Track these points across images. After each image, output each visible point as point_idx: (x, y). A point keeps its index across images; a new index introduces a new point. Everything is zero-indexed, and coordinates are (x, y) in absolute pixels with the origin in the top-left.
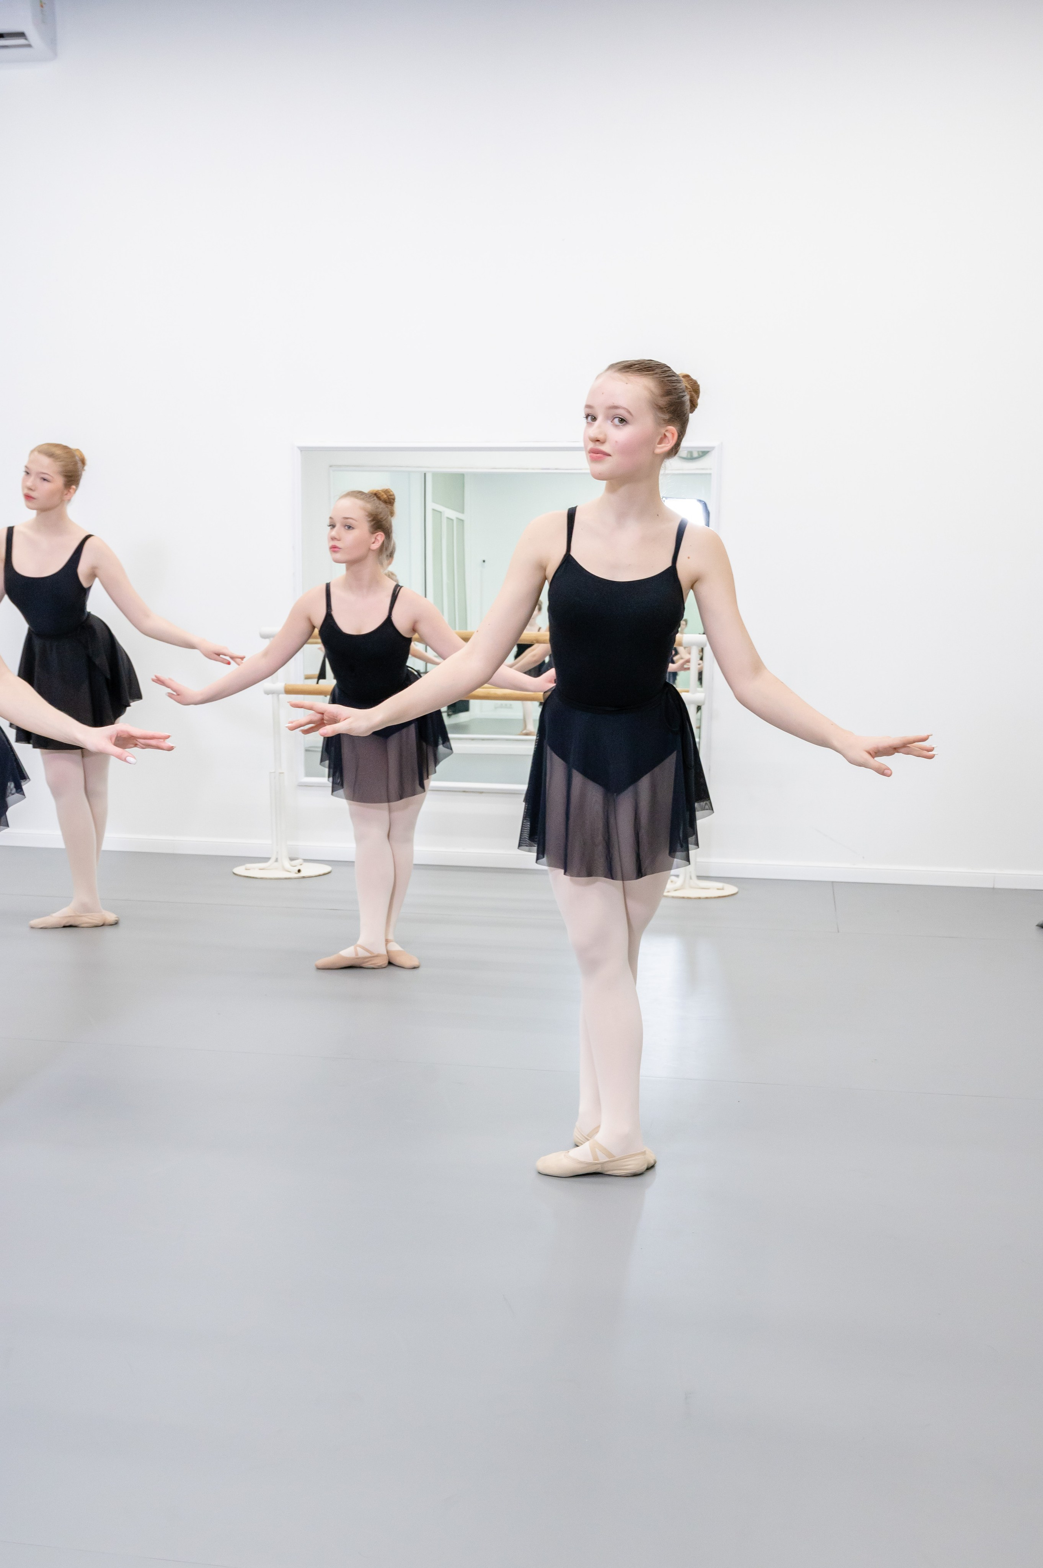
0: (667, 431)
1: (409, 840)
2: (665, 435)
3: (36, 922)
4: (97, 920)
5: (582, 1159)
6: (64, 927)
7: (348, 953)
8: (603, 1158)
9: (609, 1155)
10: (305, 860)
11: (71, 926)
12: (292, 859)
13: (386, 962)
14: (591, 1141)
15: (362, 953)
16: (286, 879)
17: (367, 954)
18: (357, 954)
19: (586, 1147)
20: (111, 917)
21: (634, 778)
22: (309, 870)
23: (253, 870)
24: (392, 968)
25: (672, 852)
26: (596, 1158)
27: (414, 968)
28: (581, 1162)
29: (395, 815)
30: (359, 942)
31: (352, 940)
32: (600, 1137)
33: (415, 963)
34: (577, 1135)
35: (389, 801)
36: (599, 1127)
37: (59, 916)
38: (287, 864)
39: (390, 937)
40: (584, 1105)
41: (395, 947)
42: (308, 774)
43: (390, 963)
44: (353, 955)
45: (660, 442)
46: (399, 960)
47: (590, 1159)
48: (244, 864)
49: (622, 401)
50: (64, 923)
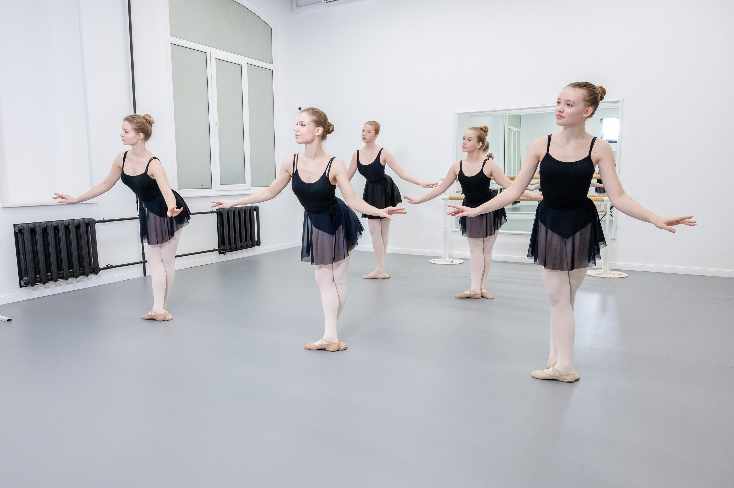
0: (588, 109)
1: (490, 253)
2: (587, 110)
3: (364, 276)
4: (383, 276)
5: (549, 373)
6: (373, 278)
7: (467, 293)
8: (557, 374)
9: (560, 373)
10: (455, 258)
11: (375, 278)
12: (450, 258)
13: (480, 296)
14: (553, 367)
15: (472, 293)
16: (447, 264)
17: (474, 293)
18: (470, 293)
19: (551, 369)
20: (388, 276)
21: (573, 234)
22: (456, 262)
23: (436, 261)
24: (483, 299)
25: (589, 261)
26: (554, 374)
27: (492, 299)
28: (548, 375)
29: (486, 243)
30: (471, 289)
31: (469, 288)
32: (556, 366)
33: (492, 297)
34: (548, 365)
35: (483, 238)
36: (557, 362)
37: (371, 274)
38: (448, 259)
39: (483, 287)
40: (551, 354)
41: (484, 291)
42: (456, 228)
43: (482, 297)
44: (469, 294)
45: (585, 113)
46: (486, 296)
47: (552, 374)
48: (433, 259)
49: (571, 99)
50: (373, 277)
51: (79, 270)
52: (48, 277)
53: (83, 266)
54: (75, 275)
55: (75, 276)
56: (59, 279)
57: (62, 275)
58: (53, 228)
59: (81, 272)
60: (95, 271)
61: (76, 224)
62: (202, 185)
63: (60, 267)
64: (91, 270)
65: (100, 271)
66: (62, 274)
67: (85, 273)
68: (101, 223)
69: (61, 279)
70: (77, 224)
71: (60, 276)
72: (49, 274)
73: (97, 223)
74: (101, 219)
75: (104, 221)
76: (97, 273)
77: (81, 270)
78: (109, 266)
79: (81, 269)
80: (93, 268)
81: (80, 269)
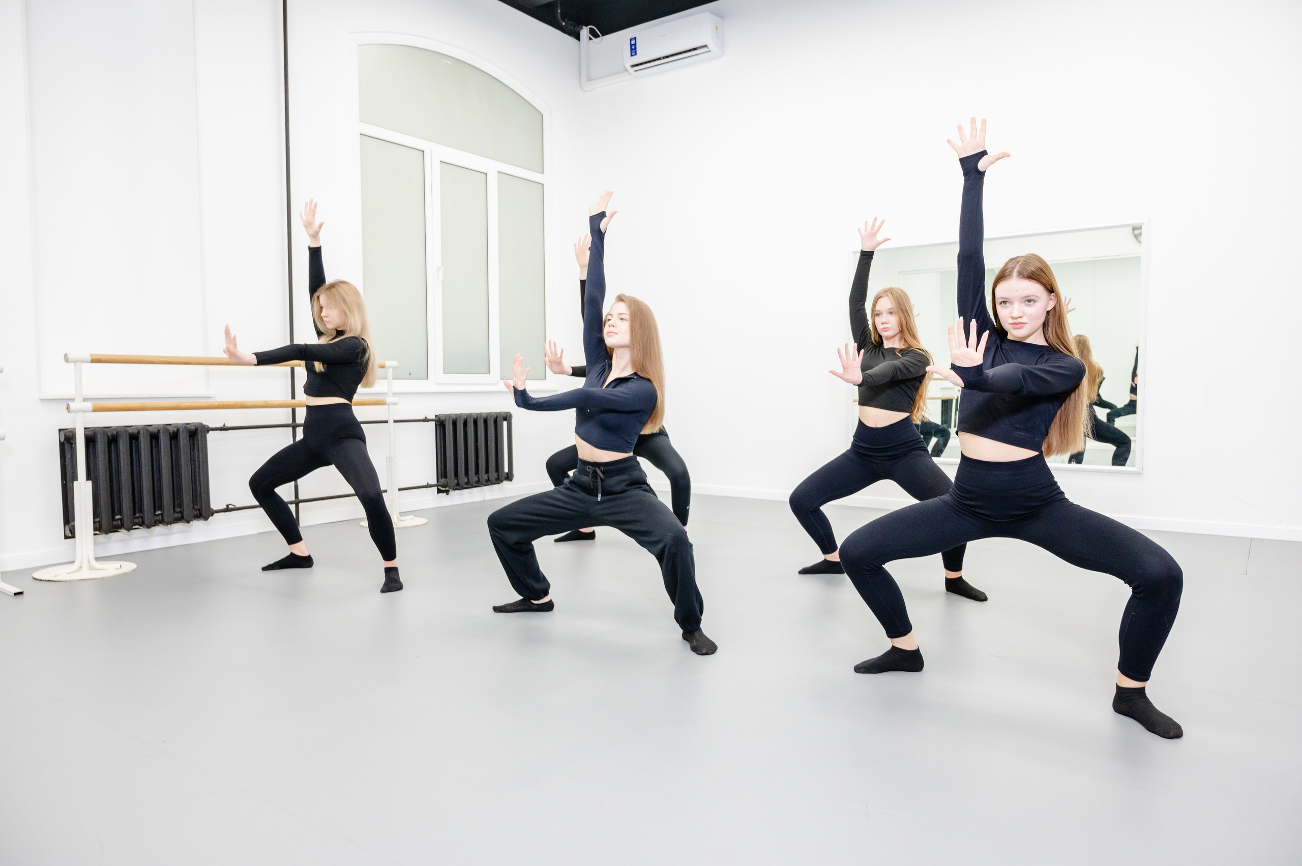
51: (172, 511)
52: (115, 523)
53: (181, 506)
54: (166, 520)
55: (165, 522)
56: (134, 525)
57: (140, 519)
58: (128, 437)
59: (176, 515)
60: (204, 514)
61: (171, 431)
62: (410, 374)
63: (137, 506)
64: (196, 513)
65: (212, 515)
66: (142, 517)
67: (185, 517)
68: (219, 432)
69: (141, 525)
70: (174, 432)
71: (136, 520)
72: (118, 517)
73: (211, 432)
74: (220, 425)
75: (224, 429)
76: (206, 519)
77: (178, 513)
78: (230, 506)
79: (178, 510)
80: (199, 510)
81: (174, 510)
